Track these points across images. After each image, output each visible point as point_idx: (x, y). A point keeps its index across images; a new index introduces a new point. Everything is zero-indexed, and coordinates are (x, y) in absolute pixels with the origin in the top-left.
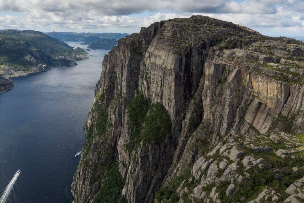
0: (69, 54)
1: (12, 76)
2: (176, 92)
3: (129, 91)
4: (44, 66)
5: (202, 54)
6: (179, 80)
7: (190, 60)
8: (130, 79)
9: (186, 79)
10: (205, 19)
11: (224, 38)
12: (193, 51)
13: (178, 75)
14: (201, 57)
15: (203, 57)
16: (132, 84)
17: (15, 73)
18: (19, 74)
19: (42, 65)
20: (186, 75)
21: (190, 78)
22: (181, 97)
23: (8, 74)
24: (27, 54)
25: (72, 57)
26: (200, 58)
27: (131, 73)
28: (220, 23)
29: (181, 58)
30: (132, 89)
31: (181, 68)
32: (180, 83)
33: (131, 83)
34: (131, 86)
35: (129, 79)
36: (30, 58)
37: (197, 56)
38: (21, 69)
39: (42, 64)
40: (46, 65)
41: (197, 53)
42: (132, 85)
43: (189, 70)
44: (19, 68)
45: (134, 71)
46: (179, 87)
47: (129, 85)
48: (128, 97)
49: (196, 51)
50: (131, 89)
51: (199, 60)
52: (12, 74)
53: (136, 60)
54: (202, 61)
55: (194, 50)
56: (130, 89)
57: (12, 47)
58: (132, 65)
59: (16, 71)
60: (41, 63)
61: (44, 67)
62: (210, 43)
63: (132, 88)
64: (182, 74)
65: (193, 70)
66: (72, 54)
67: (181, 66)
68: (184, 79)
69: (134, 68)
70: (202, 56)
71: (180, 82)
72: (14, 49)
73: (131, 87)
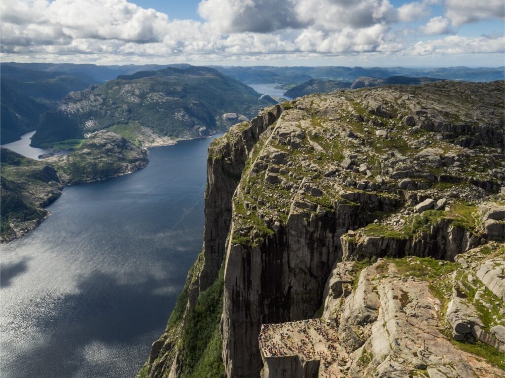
0: (248, 108)
1: (155, 144)
2: (235, 343)
3: (212, 260)
4: (201, 129)
5: (324, 245)
6: (244, 312)
7: (278, 261)
8: (213, 233)
9: (266, 312)
10: (396, 107)
11: (410, 197)
12: (292, 235)
13: (241, 299)
14: (321, 254)
15: (329, 253)
16: (219, 245)
17: (158, 141)
18: (164, 142)
19: (199, 128)
20: (266, 302)
21: (281, 310)
22: (251, 356)
23: (149, 141)
24: (180, 109)
25: (252, 114)
26: (316, 255)
27: (216, 221)
28: (436, 124)
29: (249, 255)
30: (219, 256)
31: (250, 283)
32: (249, 319)
33: (217, 241)
34: (216, 248)
35: (211, 233)
36: (183, 116)
37: (306, 248)
38: (168, 134)
39: (199, 126)
40: (205, 128)
41: (302, 240)
42: (219, 247)
43: (279, 287)
44: (166, 132)
45: (222, 215)
46: (244, 331)
47: (212, 247)
48: (209, 271)
49: (300, 237)
50: (217, 255)
51: (312, 259)
52: (153, 141)
53: (228, 192)
54: (323, 263)
55: (293, 233)
56: (214, 255)
57: (161, 97)
58: (219, 202)
59: (160, 137)
60: (198, 124)
61: (202, 131)
62: (351, 216)
63: (219, 253)
64: (254, 297)
65: (290, 287)
66: (251, 109)
67: (249, 278)
68: (262, 312)
69: (223, 210)
70: (324, 250)
71: (246, 317)
72: (164, 101)
73: (216, 250)
